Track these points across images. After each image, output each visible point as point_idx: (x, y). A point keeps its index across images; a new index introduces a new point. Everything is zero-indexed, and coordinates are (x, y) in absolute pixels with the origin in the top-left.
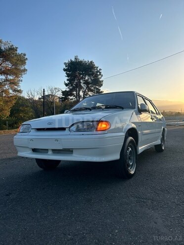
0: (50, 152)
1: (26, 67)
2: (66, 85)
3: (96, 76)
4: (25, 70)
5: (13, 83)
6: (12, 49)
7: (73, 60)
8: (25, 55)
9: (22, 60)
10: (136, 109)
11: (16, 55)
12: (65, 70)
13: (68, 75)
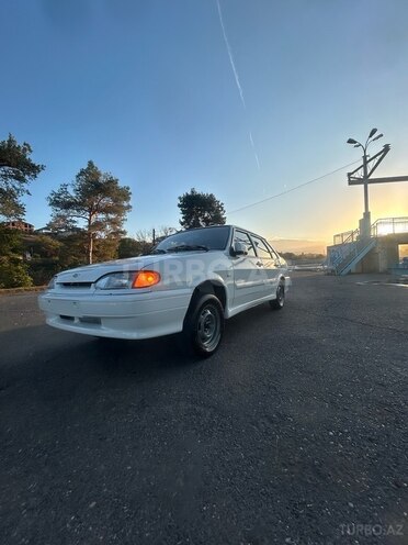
0: (76, 321)
1: (130, 203)
2: (182, 224)
3: (218, 211)
4: (129, 207)
5: (114, 223)
6: (112, 182)
7: (189, 193)
8: (128, 188)
9: (125, 194)
10: (227, 251)
11: (117, 188)
12: (179, 206)
13: (184, 212)
